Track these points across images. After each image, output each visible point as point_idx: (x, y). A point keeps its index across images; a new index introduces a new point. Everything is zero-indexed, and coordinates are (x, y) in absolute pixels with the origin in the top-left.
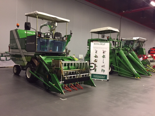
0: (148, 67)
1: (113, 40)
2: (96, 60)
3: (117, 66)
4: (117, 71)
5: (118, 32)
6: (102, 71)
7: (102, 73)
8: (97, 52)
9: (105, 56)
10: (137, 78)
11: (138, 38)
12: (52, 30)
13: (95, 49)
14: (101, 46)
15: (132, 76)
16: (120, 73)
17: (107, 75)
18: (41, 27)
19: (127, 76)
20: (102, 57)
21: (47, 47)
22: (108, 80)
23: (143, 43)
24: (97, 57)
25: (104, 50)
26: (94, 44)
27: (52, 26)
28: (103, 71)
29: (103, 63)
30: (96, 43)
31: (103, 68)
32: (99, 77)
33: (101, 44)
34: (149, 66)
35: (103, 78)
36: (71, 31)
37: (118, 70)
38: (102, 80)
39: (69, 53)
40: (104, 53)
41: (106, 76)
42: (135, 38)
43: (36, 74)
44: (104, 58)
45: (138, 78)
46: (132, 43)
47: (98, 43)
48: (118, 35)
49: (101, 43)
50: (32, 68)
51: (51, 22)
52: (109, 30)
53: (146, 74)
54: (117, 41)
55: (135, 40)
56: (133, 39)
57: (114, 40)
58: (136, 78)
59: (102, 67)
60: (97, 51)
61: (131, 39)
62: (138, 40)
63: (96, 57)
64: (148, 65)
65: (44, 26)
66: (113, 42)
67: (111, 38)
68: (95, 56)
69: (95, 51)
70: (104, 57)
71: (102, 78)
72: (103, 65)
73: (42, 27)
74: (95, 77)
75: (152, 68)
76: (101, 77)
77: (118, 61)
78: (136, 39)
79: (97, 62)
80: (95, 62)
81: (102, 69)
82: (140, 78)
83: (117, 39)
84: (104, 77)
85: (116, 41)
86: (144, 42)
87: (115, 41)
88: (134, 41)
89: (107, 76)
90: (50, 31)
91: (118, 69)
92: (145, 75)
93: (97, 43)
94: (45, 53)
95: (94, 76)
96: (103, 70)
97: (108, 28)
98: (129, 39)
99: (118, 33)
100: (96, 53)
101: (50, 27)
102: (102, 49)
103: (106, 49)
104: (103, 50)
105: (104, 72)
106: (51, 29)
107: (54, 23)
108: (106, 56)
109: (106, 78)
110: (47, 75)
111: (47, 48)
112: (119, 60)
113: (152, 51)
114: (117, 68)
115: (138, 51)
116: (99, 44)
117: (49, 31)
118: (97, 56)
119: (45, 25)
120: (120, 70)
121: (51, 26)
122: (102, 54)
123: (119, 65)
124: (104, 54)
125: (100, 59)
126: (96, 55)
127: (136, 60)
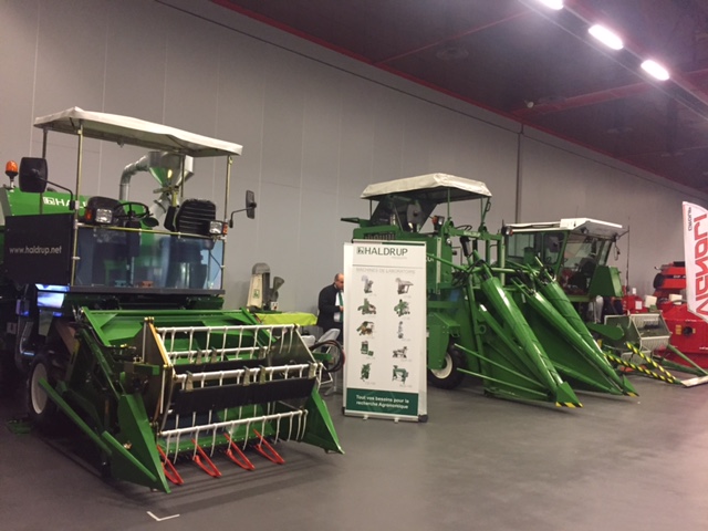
0: (632, 350)
1: (462, 231)
2: (369, 326)
3: (476, 350)
4: (480, 372)
5: (485, 196)
6: (395, 375)
7: (396, 386)
8: (373, 288)
9: (409, 306)
10: (564, 408)
11: (580, 221)
12: (168, 189)
13: (366, 274)
14: (390, 260)
15: (544, 399)
16: (493, 383)
17: (417, 395)
18: (127, 176)
19: (522, 399)
20: (395, 309)
21: (128, 267)
22: (423, 419)
23: (607, 243)
24: (371, 309)
25: (405, 278)
26: (356, 250)
27: (170, 173)
28: (399, 375)
29: (401, 337)
30: (368, 246)
31: (401, 363)
32: (383, 402)
33: (391, 252)
34: (635, 350)
35: (402, 407)
36: (249, 194)
37: (483, 371)
38: (397, 417)
39: (279, 290)
40: (401, 291)
41: (412, 398)
42: (568, 224)
43: (66, 397)
44: (401, 314)
45: (570, 405)
46: (555, 245)
47: (377, 246)
48: (486, 211)
49: (390, 246)
50: (55, 367)
51: (166, 153)
52: (442, 189)
53: (610, 386)
54: (479, 235)
55: (569, 231)
56: (558, 226)
57: (465, 233)
58: (558, 404)
59: (396, 355)
60: (369, 284)
61: (552, 226)
62: (583, 229)
63: (367, 308)
64: (629, 346)
65: (139, 173)
66: (464, 240)
67: (452, 224)
68: (363, 304)
69: (363, 285)
70: (402, 308)
71: (396, 409)
72: (401, 348)
73: (130, 178)
74: (365, 406)
75: (648, 359)
76: (392, 403)
77: (482, 329)
78: (571, 228)
79: (373, 334)
80: (363, 333)
81: (396, 367)
82: (577, 406)
83: (483, 229)
84: (404, 404)
85: (477, 238)
86: (614, 238)
87: (469, 234)
88: (566, 234)
89: (420, 398)
90: (160, 194)
91: (482, 362)
92: (608, 392)
93: (372, 246)
94: (117, 295)
95: (361, 400)
96: (400, 371)
97: (437, 180)
98: (543, 225)
99: (485, 200)
100: (367, 291)
101: (163, 176)
102: (394, 276)
103: (413, 272)
104: (398, 280)
105: (404, 380)
106: (164, 185)
107: (176, 158)
108: (411, 308)
109: (413, 409)
110: (107, 402)
111: (129, 272)
112: (485, 323)
113: (671, 277)
114: (478, 359)
115: (588, 280)
116: (382, 252)
117: (155, 192)
118: (372, 307)
119: (140, 168)
120: (491, 370)
121: (164, 170)
122: (396, 299)
123: (485, 344)
124: (401, 297)
125: (384, 320)
126: (366, 301)
127: (565, 322)
